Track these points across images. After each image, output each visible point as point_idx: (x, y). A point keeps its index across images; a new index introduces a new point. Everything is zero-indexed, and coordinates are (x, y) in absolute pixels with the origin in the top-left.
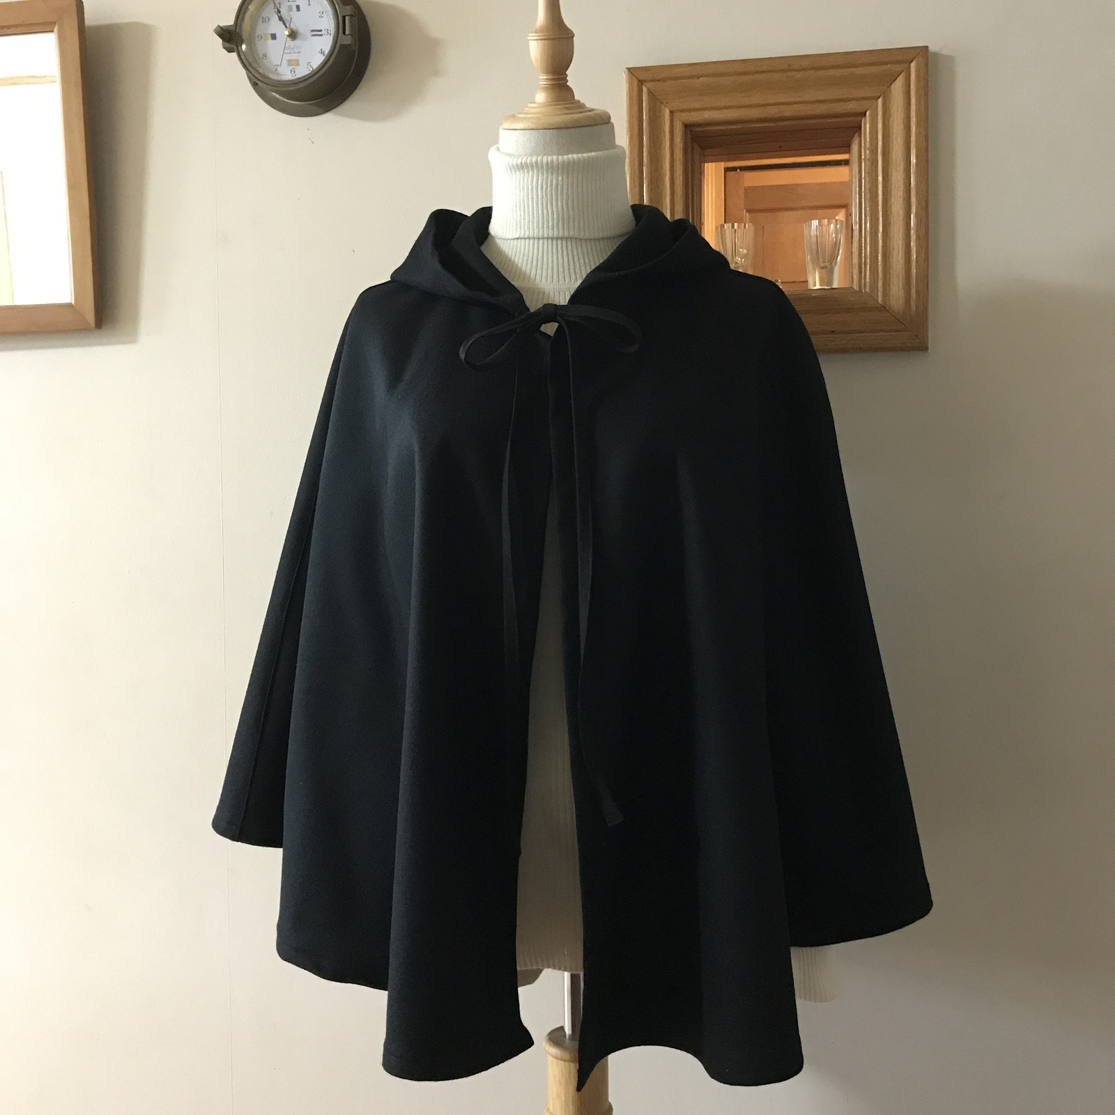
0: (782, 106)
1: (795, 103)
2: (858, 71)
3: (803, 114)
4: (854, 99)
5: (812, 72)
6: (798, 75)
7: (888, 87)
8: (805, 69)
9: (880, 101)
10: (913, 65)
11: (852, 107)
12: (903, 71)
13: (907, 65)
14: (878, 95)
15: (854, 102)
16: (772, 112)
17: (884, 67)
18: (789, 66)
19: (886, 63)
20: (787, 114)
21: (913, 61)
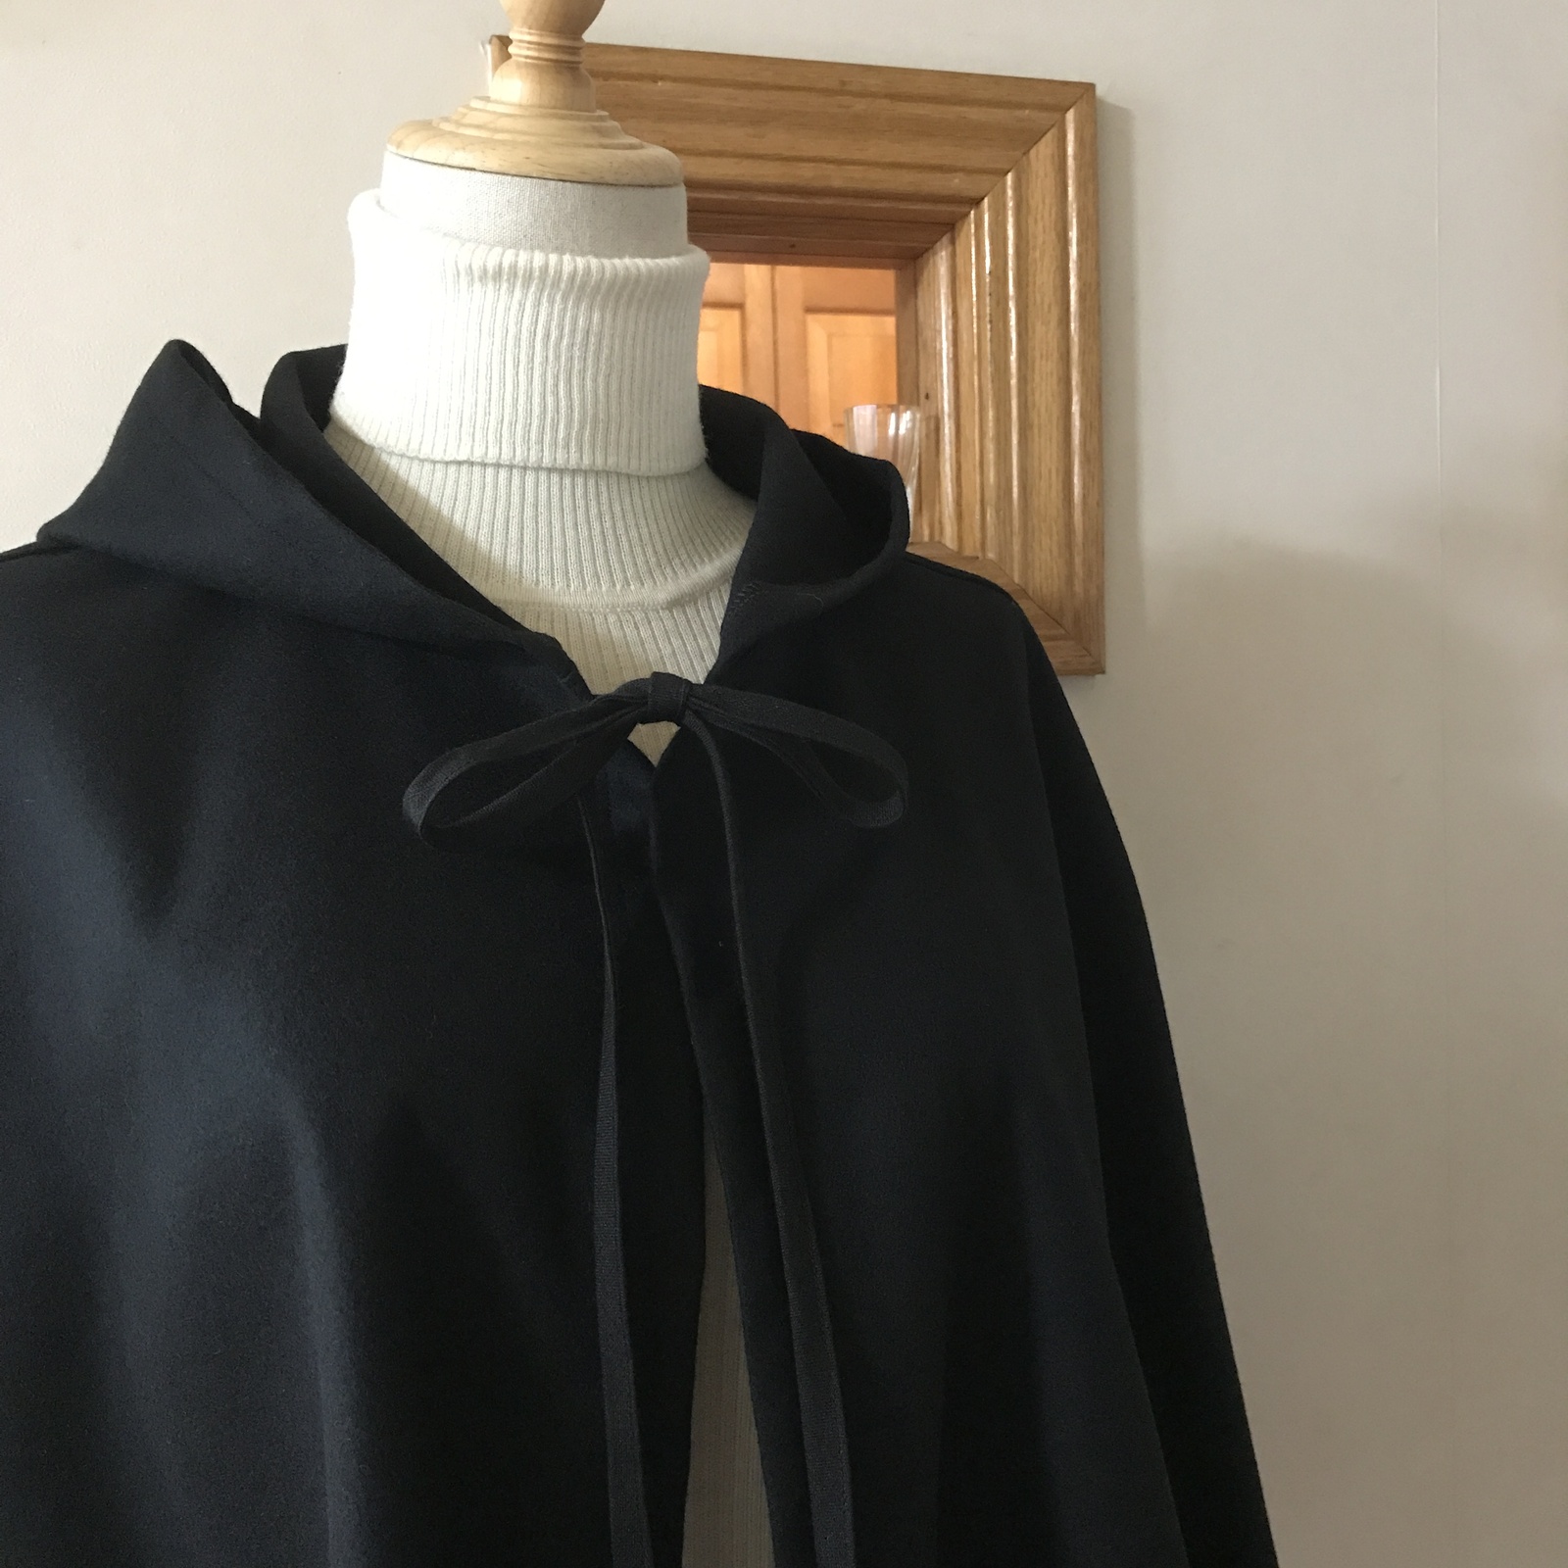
0: (824, 166)
1: (853, 163)
2: (975, 114)
3: (865, 186)
4: (963, 170)
5: (885, 103)
6: (860, 106)
7: (1024, 154)
8: (874, 95)
9: (1010, 177)
10: (1070, 116)
11: (957, 183)
12: (1053, 126)
13: (1056, 116)
14: (1007, 167)
15: (961, 175)
16: (805, 174)
17: (1018, 113)
18: (843, 83)
19: (1021, 106)
20: (837, 183)
21: (1070, 108)
